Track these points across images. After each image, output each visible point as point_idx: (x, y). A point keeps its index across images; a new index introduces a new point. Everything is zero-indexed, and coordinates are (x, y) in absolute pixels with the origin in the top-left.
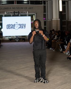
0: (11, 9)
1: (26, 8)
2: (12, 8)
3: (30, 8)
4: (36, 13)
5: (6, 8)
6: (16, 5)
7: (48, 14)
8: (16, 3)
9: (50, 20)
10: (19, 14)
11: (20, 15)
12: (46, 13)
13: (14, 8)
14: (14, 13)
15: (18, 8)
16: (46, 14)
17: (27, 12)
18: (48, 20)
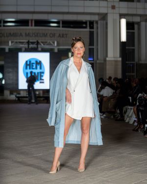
0: (22, 36)
1: (54, 35)
2: (24, 34)
3: (61, 35)
5: (13, 34)
6: (32, 29)
7: (97, 49)
8: (33, 24)
9: (102, 62)
10: (39, 46)
11: (40, 49)
12: (95, 47)
13: (27, 35)
14: (28, 43)
15: (36, 34)
16: (93, 49)
17: (54, 43)
18: (98, 62)
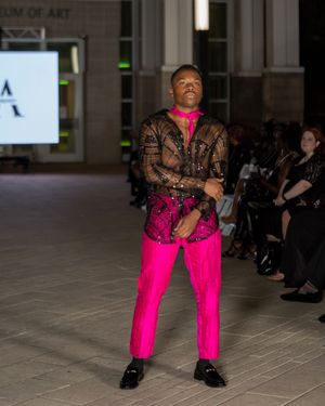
1: (38, 12)
3: (55, 13)
4: (86, 39)
7: (140, 43)
9: (152, 73)
10: (4, 40)
11: (5, 46)
12: (133, 39)
16: (130, 43)
17: (39, 32)
18: (141, 73)
